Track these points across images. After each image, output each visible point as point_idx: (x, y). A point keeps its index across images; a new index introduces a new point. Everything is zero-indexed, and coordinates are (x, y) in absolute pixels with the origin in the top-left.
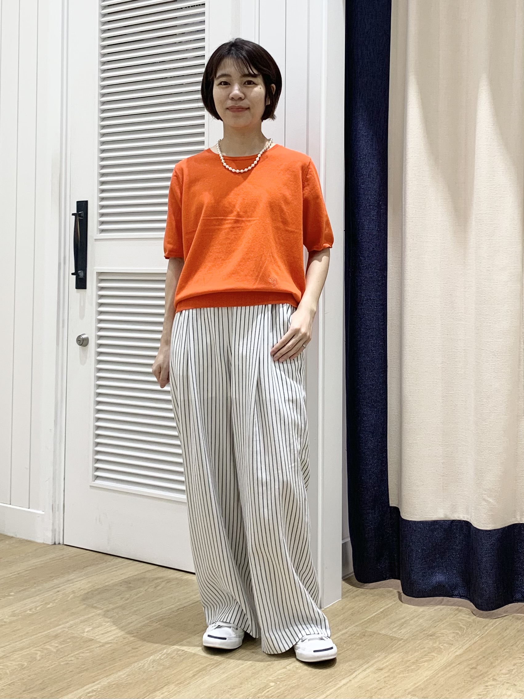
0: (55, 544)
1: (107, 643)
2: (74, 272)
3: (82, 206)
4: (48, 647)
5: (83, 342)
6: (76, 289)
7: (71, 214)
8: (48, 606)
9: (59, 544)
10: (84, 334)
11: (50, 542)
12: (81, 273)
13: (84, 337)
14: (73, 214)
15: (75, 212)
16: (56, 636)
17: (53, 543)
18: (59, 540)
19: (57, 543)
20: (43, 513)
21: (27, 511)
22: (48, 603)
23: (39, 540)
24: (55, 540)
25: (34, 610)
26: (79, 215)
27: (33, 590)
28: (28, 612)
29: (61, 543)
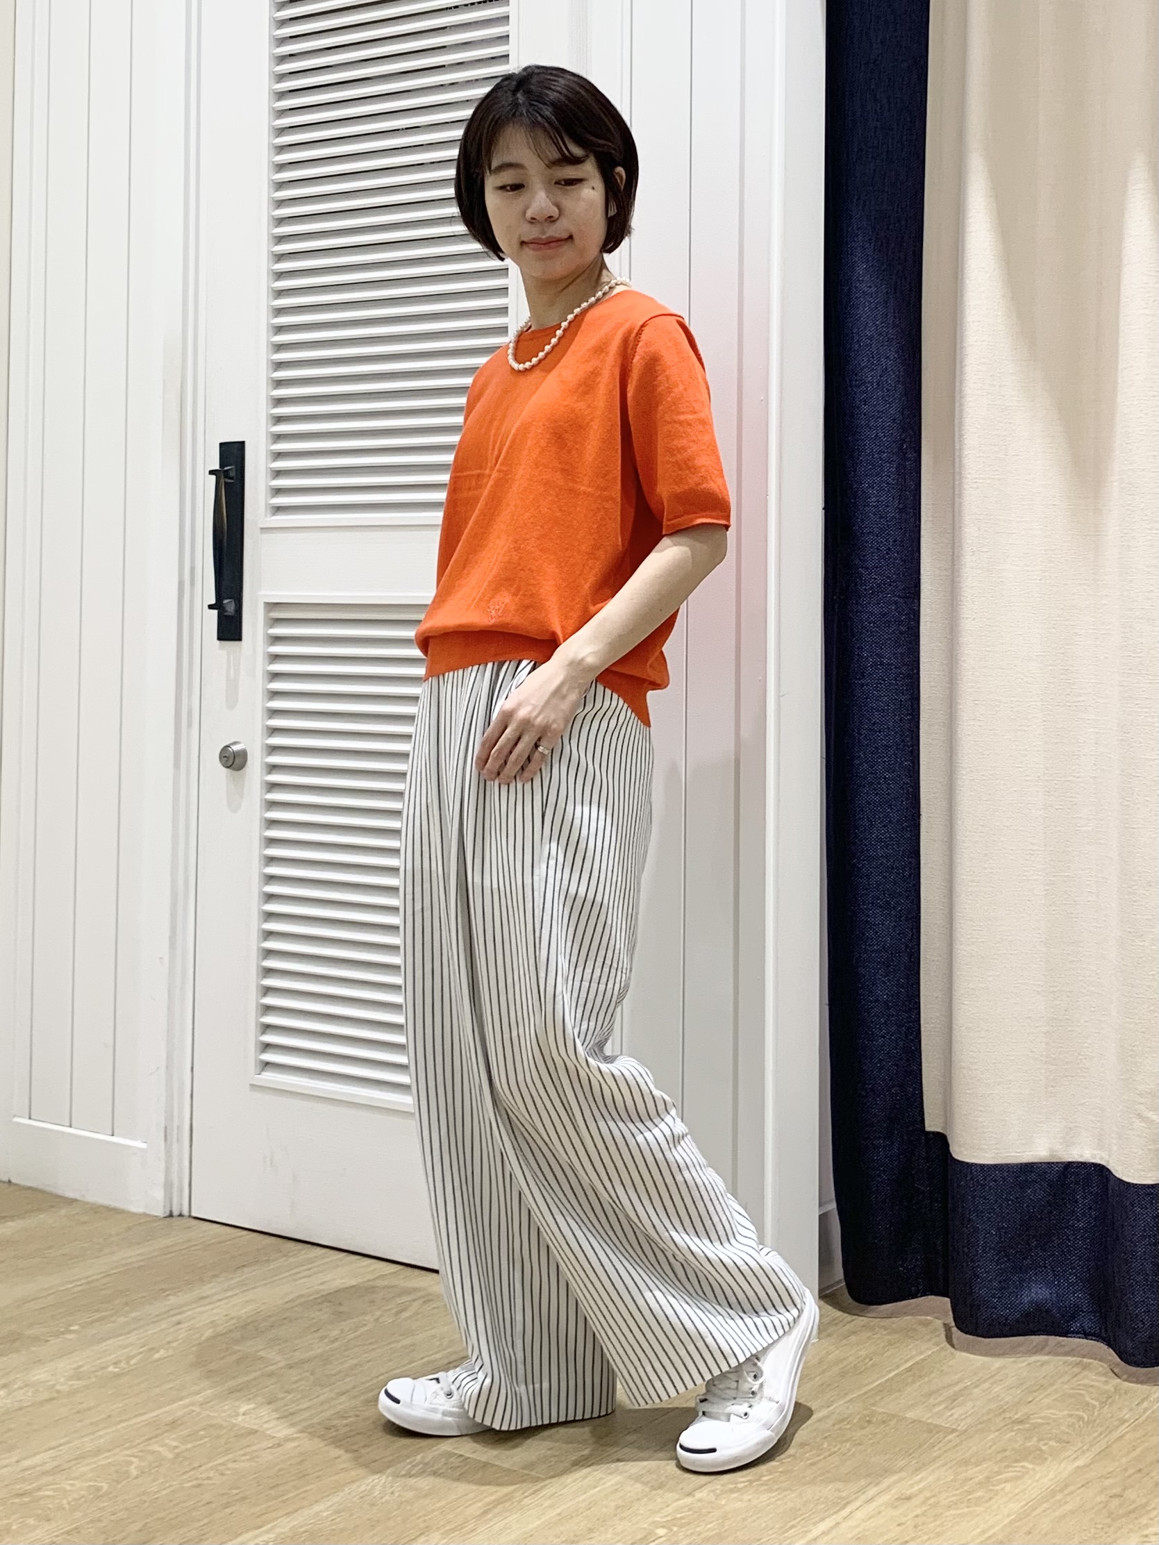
0: (171, 1215)
2: (213, 601)
3: (233, 454)
4: (156, 1448)
5: (233, 760)
6: (218, 642)
7: (208, 473)
8: (157, 1356)
9: (181, 1215)
10: (235, 743)
11: (160, 1212)
12: (229, 605)
13: (235, 748)
14: (212, 472)
15: (217, 467)
16: (174, 1424)
17: (168, 1213)
18: (181, 1205)
19: (176, 1213)
20: (144, 1146)
21: (108, 1142)
22: (153, 1350)
23: (136, 1207)
24: (171, 1207)
25: (123, 1365)
26: (226, 474)
27: (122, 1320)
28: (111, 1369)
29: (185, 1213)
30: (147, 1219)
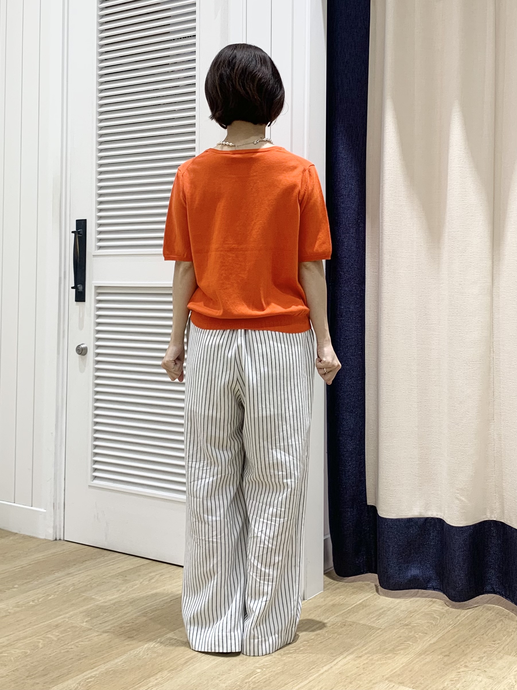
0: (56, 540)
2: (73, 285)
3: (81, 225)
4: (50, 636)
5: (82, 351)
6: (75, 302)
7: (71, 232)
8: (50, 598)
9: (60, 540)
10: (82, 344)
11: (51, 538)
12: (80, 287)
13: (82, 346)
14: (73, 232)
15: (75, 230)
16: (57, 626)
17: (55, 539)
18: (60, 536)
19: (58, 539)
20: (45, 511)
21: (30, 509)
22: (49, 595)
23: (41, 536)
24: (56, 536)
25: (36, 601)
26: (79, 233)
27: (36, 583)
28: (31, 603)
29: (62, 538)
30: (46, 541)
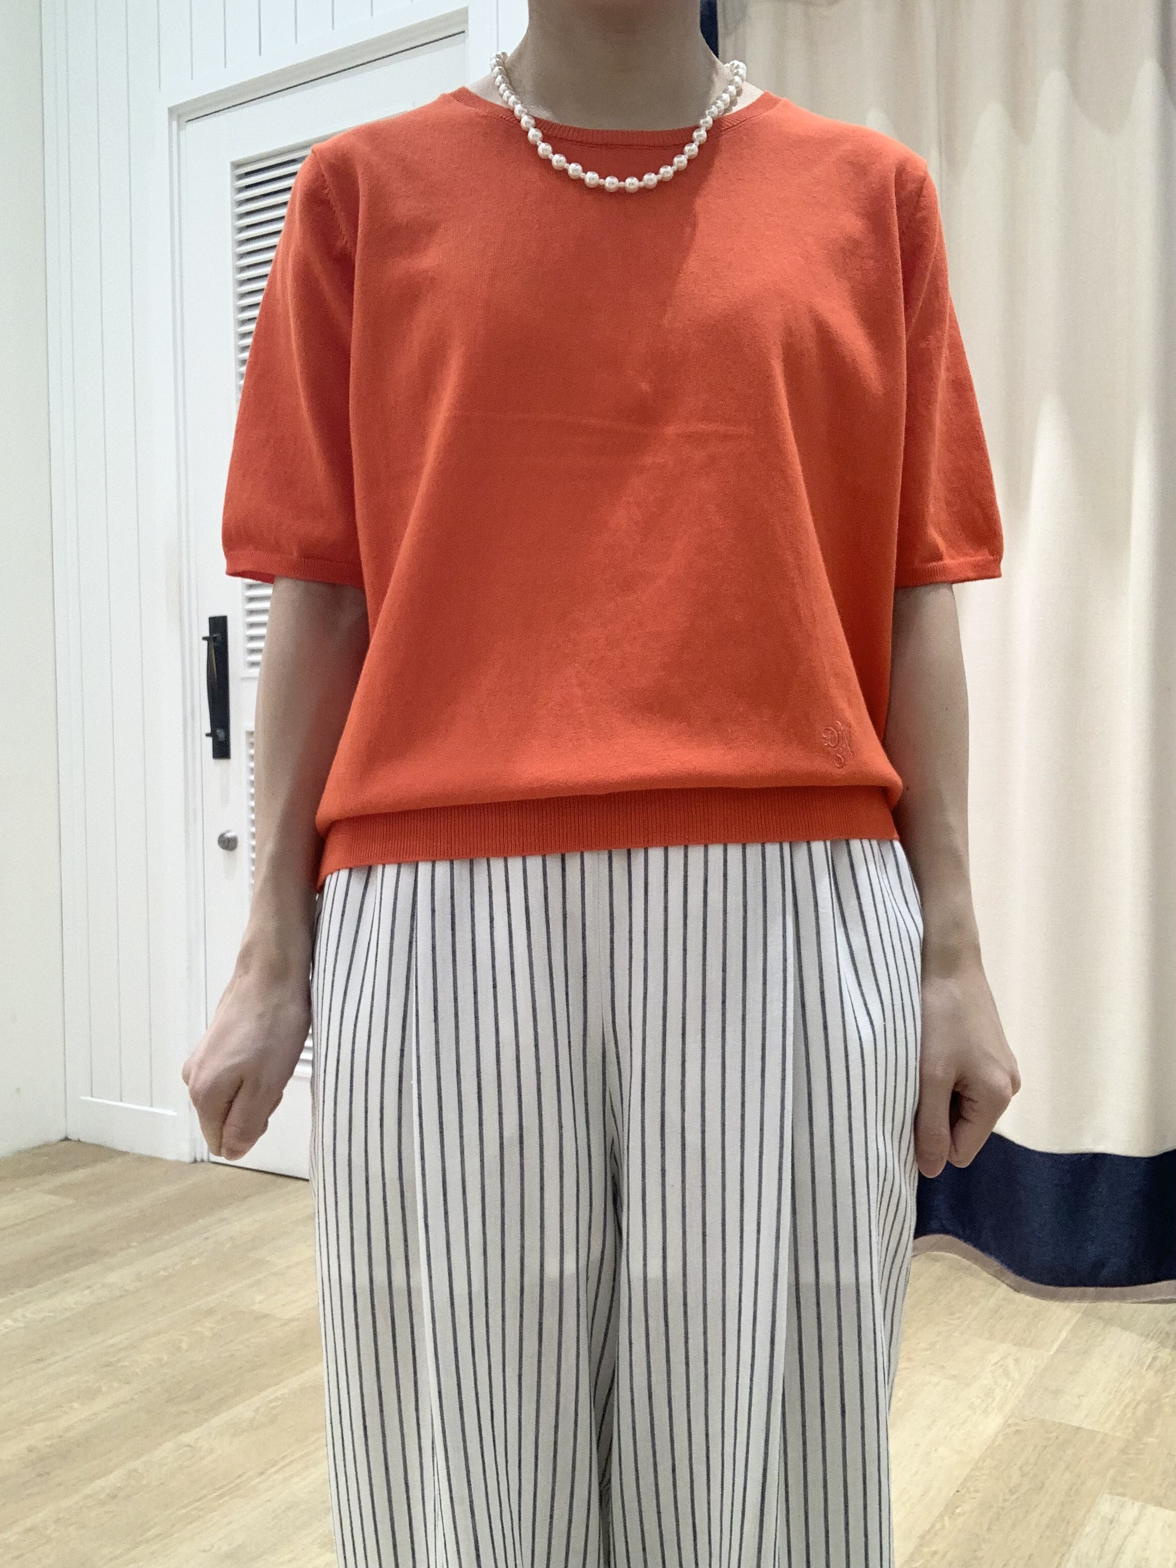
0: (195, 1161)
1: (292, 1320)
2: (209, 730)
3: (219, 626)
4: (199, 1329)
5: (228, 843)
6: (214, 761)
7: (201, 639)
8: (194, 1263)
9: (202, 1161)
10: (228, 831)
11: (187, 1159)
12: (220, 733)
13: (229, 835)
14: (204, 638)
15: (207, 634)
16: (210, 1312)
17: (192, 1160)
18: (202, 1154)
19: (198, 1159)
20: (175, 1114)
21: (148, 1113)
22: (192, 1258)
23: (170, 1156)
24: (195, 1153)
25: (170, 1270)
26: (215, 639)
27: (166, 1237)
28: (162, 1273)
29: (205, 1158)
30: (179, 1164)
